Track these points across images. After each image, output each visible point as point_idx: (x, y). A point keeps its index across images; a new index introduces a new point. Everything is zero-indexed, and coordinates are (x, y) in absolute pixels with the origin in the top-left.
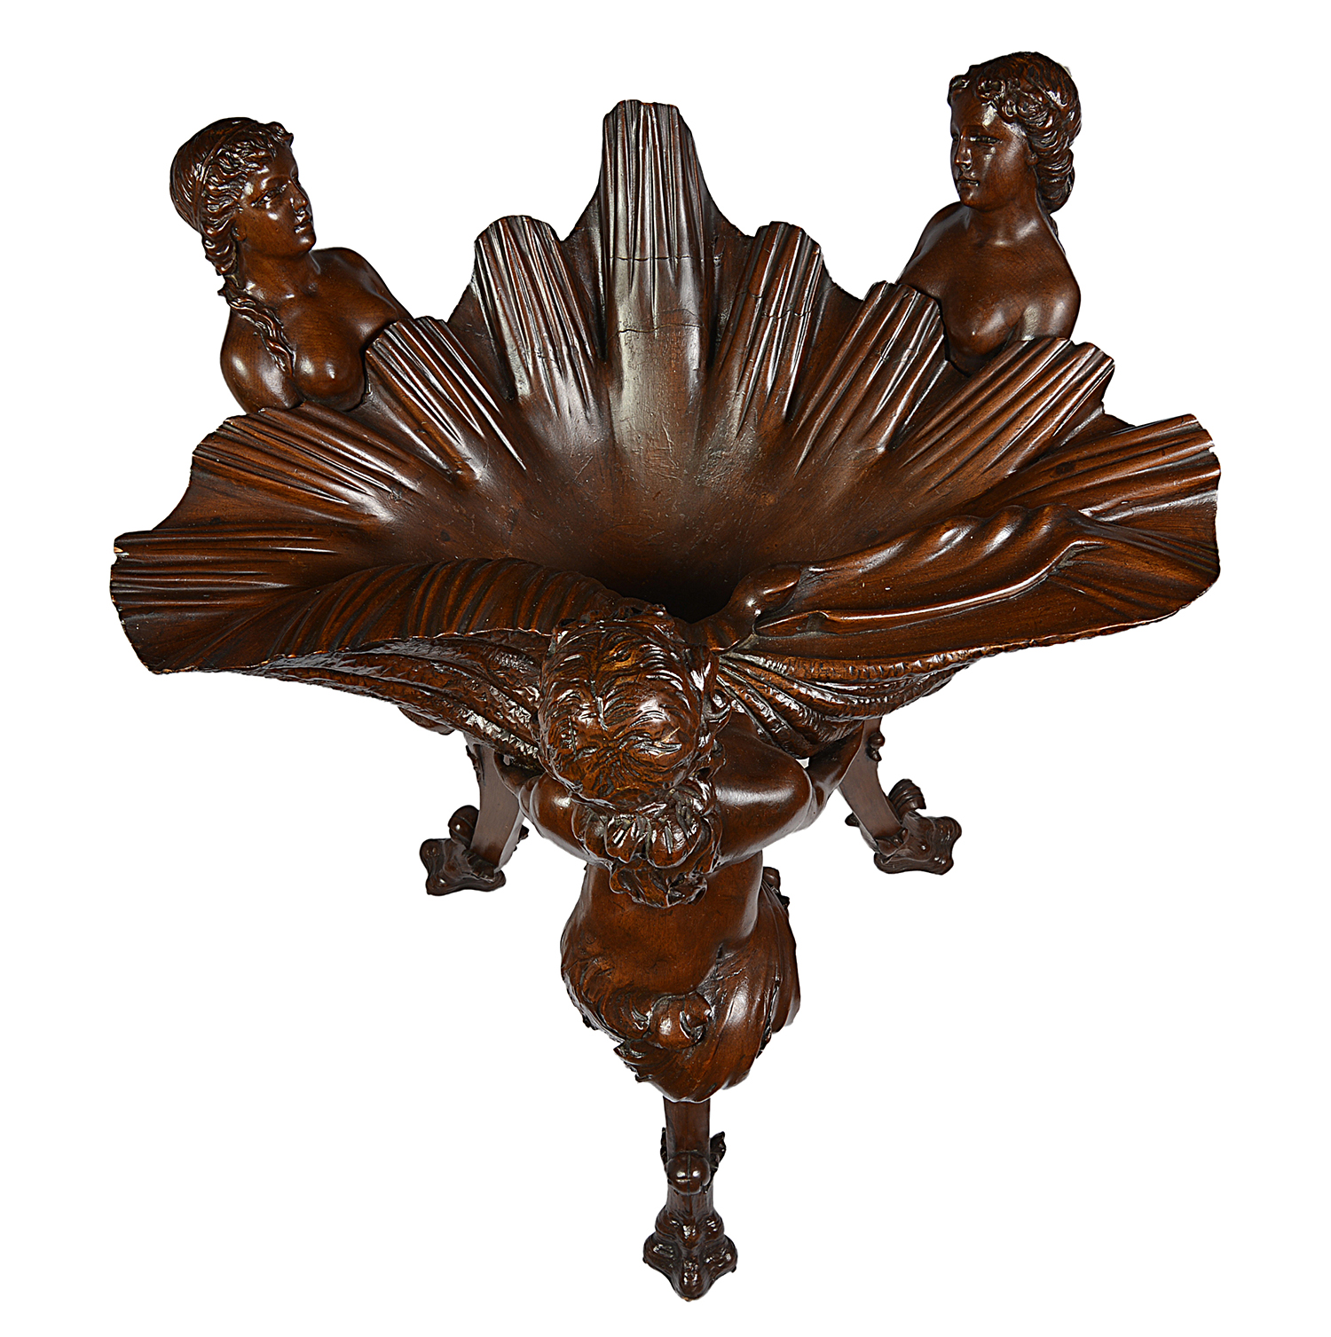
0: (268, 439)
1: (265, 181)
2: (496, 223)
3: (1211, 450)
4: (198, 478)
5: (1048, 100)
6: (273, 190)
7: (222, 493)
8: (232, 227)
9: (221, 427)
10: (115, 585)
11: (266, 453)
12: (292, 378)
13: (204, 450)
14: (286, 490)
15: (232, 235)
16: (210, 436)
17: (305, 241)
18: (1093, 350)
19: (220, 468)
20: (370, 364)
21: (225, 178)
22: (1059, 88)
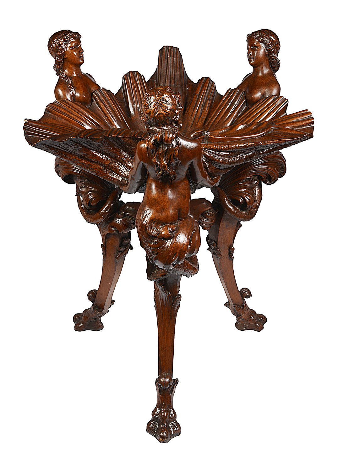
0: (66, 107)
1: (74, 43)
2: (129, 72)
3: (312, 116)
4: (47, 113)
5: (270, 38)
6: (75, 46)
7: (53, 118)
8: (64, 54)
9: (55, 102)
10: (25, 126)
11: (65, 110)
12: (73, 96)
13: (49, 106)
14: (70, 120)
15: (63, 56)
16: (51, 103)
17: (81, 61)
18: (283, 98)
19: (53, 111)
20: (94, 97)
21: (65, 40)
22: (273, 36)
